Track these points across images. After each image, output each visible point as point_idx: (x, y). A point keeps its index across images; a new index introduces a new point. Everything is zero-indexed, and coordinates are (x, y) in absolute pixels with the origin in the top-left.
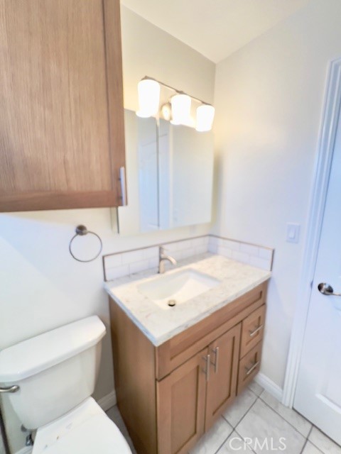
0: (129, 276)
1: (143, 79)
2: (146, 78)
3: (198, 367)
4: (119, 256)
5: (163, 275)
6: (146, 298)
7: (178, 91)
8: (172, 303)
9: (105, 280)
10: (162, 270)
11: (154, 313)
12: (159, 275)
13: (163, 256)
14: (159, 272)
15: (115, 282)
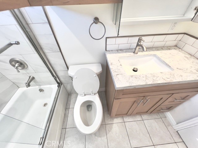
0: (118, 50)
3: (135, 101)
4: (115, 39)
5: (136, 55)
6: (121, 65)
8: (135, 70)
9: (106, 50)
10: (136, 51)
11: (121, 74)
12: (133, 54)
13: (140, 44)
14: (134, 53)
15: (110, 52)
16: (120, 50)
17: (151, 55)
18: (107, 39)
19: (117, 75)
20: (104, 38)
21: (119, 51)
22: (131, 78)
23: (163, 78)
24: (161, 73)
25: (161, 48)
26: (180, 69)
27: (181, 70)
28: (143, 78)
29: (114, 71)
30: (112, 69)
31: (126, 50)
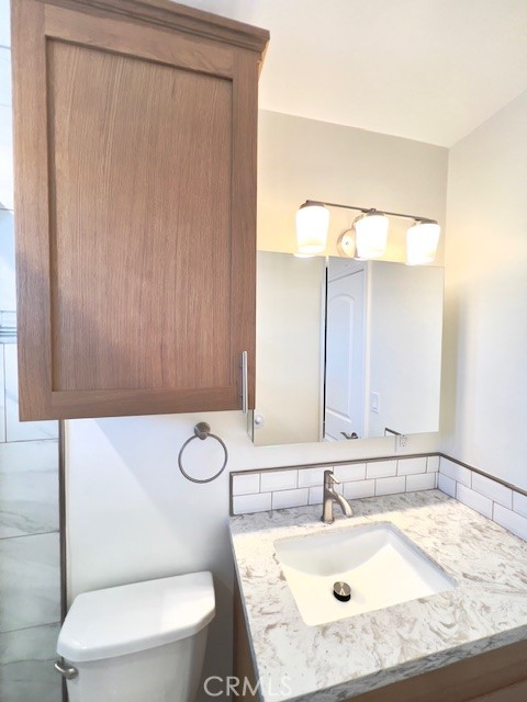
0: (270, 512)
1: (303, 206)
2: (308, 203)
4: (257, 475)
5: (329, 527)
6: (282, 577)
7: (364, 211)
8: (342, 593)
9: (231, 514)
10: (328, 515)
11: (283, 624)
12: (322, 524)
13: (331, 490)
14: (323, 519)
15: (245, 521)
16: (278, 510)
17: (375, 526)
18: (234, 478)
19: (270, 627)
20: (225, 476)
21: (276, 515)
22: (320, 640)
23: (431, 629)
24: (422, 601)
25: (401, 498)
26: (474, 579)
27: (477, 584)
28: (364, 635)
29: (255, 613)
30: (249, 598)
31: (294, 510)
